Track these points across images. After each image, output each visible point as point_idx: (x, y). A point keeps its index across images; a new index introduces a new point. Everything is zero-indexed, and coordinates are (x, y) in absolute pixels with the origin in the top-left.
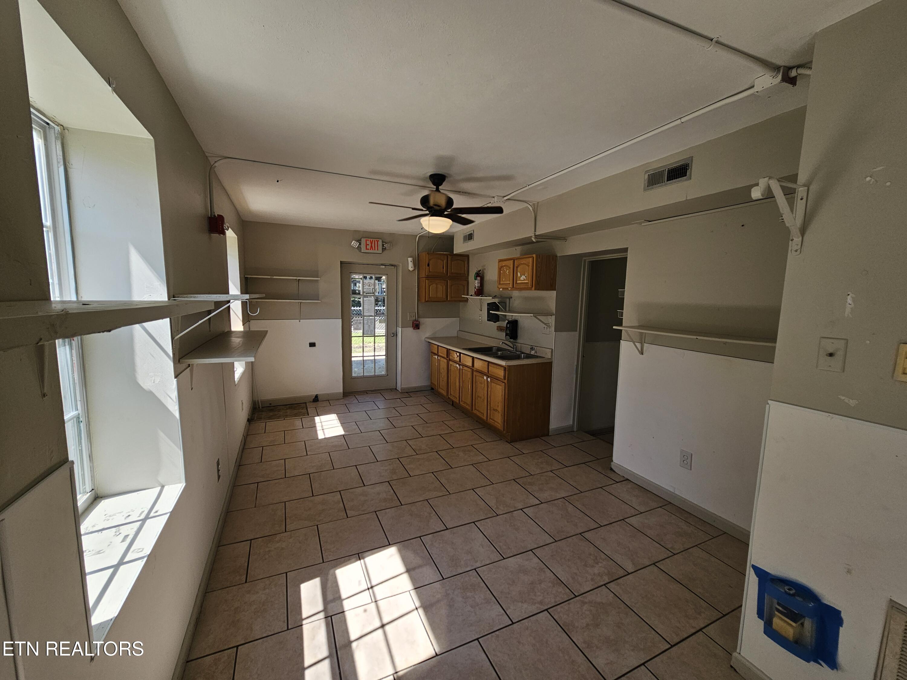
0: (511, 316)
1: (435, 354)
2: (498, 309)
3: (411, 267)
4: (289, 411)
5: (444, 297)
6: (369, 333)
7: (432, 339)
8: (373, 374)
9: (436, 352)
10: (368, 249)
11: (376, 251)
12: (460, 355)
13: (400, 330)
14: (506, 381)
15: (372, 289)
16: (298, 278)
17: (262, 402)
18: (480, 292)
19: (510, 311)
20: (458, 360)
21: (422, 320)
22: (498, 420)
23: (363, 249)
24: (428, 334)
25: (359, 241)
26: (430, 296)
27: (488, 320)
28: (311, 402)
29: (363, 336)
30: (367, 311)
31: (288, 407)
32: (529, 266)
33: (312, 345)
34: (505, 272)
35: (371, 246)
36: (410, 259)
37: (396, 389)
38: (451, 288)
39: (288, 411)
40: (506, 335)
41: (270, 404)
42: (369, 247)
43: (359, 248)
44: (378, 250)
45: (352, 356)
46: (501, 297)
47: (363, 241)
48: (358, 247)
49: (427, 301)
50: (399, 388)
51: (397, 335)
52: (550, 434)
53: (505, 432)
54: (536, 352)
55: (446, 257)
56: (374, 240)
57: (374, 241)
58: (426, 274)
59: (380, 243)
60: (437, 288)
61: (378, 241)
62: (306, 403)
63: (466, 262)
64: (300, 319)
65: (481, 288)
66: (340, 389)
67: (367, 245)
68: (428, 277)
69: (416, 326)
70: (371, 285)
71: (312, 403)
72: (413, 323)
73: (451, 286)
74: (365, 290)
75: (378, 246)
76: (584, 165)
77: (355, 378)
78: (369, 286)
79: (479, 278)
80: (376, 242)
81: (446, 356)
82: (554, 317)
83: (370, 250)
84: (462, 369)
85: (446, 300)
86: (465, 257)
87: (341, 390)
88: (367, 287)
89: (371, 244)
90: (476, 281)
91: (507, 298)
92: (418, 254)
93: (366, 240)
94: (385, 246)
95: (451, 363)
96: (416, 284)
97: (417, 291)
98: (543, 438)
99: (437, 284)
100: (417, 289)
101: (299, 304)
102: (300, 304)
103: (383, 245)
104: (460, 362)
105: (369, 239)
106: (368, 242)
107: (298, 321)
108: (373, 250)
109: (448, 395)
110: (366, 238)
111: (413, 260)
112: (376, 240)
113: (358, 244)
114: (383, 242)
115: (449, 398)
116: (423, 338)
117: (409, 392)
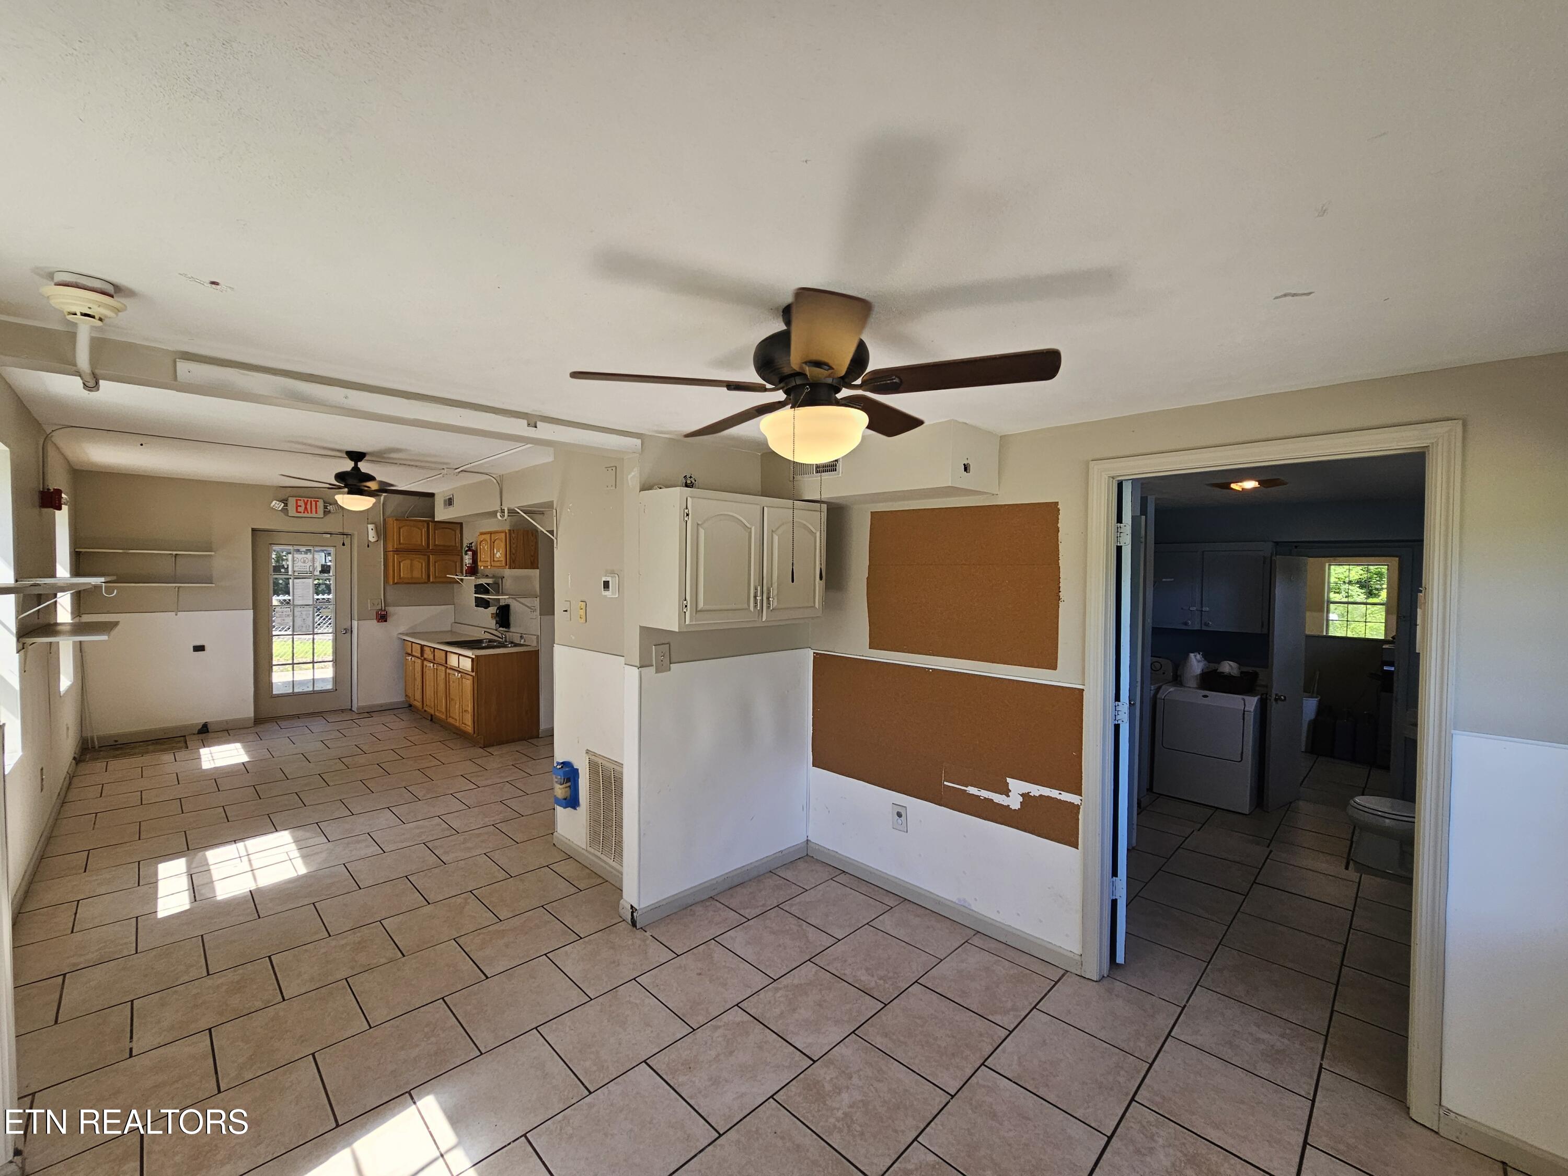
0: (504, 599)
1: (409, 655)
2: (487, 592)
3: (372, 537)
4: (151, 748)
5: (424, 577)
6: (304, 629)
7: (407, 635)
8: (311, 689)
9: (410, 652)
10: (300, 512)
11: (314, 515)
12: (434, 651)
13: (355, 623)
14: (474, 674)
15: (308, 567)
16: (175, 553)
17: (99, 738)
18: (473, 570)
19: (503, 594)
20: (432, 658)
21: (391, 609)
22: (468, 723)
23: (292, 511)
24: (402, 629)
25: (285, 501)
26: (400, 576)
27: (476, 606)
28: (194, 734)
29: (293, 635)
30: (300, 598)
31: (150, 743)
32: (502, 541)
33: (199, 648)
34: (484, 548)
35: (306, 508)
36: (370, 527)
37: (351, 710)
38: (435, 565)
39: (149, 747)
40: (496, 623)
41: (116, 741)
42: (301, 509)
43: (285, 510)
44: (316, 513)
45: (274, 664)
46: (493, 577)
47: (292, 502)
48: (282, 509)
49: (396, 584)
50: (354, 709)
51: (352, 631)
52: (540, 736)
53: (475, 735)
54: (525, 641)
55: (426, 525)
56: (309, 499)
57: (309, 502)
58: (393, 546)
59: (321, 504)
60: (411, 566)
61: (316, 502)
62: (185, 736)
63: (458, 532)
64: (177, 611)
65: (473, 565)
66: (248, 711)
67: (297, 506)
68: (397, 551)
69: (382, 617)
70: (307, 560)
71: (196, 736)
72: (377, 613)
73: (435, 562)
74: (296, 569)
75: (316, 508)
76: (519, 451)
77: (279, 696)
78: (304, 562)
79: (470, 553)
80: (314, 503)
81: (419, 655)
82: (538, 599)
83: (304, 513)
84: (437, 669)
85: (426, 581)
86: (456, 526)
87: (251, 714)
88: (300, 564)
89: (306, 504)
90: (467, 557)
91: (499, 577)
92: (384, 520)
93: (297, 500)
94: (328, 508)
95: (425, 663)
96: (382, 560)
97: (383, 569)
98: (529, 741)
99: (411, 560)
100: (383, 567)
101: (177, 589)
102: (178, 591)
103: (325, 507)
104: (434, 660)
105: (302, 499)
106: (301, 503)
107: (174, 613)
108: (308, 513)
109: (423, 707)
110: (296, 497)
111: (376, 528)
112: (312, 500)
113: (283, 505)
114: (325, 502)
115: (425, 711)
116: (395, 634)
117: (369, 712)
